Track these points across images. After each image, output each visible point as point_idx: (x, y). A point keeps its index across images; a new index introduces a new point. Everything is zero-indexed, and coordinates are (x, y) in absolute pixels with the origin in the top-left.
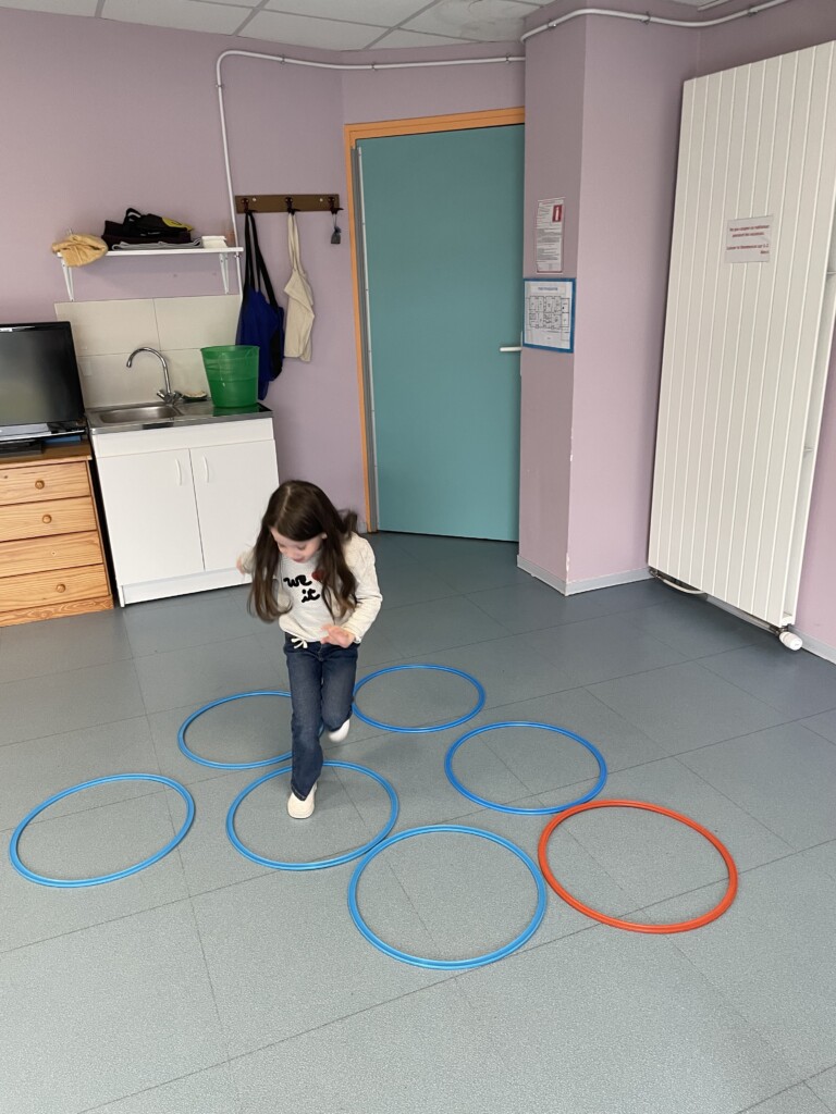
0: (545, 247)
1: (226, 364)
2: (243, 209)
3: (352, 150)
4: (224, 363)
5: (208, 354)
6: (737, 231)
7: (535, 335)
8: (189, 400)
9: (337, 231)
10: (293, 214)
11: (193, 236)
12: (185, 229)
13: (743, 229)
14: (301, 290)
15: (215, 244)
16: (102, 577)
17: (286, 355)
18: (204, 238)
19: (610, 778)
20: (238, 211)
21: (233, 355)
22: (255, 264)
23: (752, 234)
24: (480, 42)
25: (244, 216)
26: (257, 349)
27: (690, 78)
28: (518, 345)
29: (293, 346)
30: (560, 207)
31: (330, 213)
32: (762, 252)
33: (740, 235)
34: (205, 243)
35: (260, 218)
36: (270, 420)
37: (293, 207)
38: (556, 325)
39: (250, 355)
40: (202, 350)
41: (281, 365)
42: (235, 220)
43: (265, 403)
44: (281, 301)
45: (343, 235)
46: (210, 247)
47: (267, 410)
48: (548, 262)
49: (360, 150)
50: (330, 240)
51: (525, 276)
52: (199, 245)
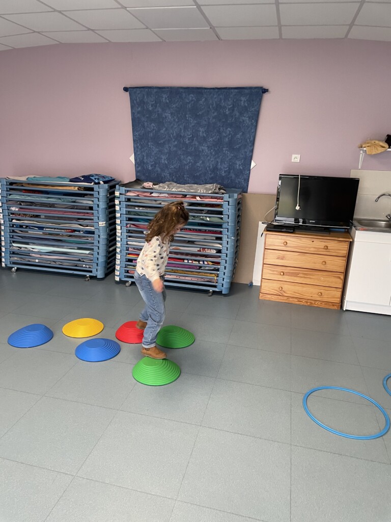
16: (339, 294)
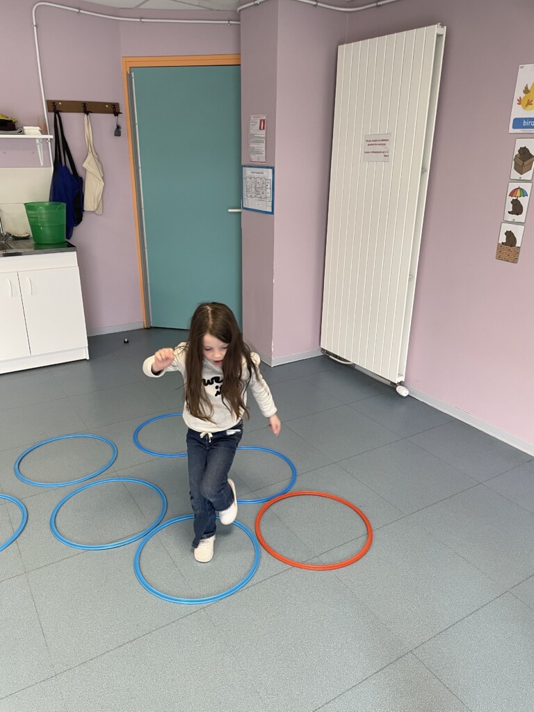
0: (255, 146)
1: (43, 214)
2: (52, 109)
3: (127, 74)
4: (40, 214)
5: (29, 207)
6: (371, 142)
7: (250, 202)
8: (16, 239)
9: (118, 127)
10: (88, 114)
11: (17, 126)
12: (11, 121)
13: (373, 141)
14: (95, 166)
15: (32, 132)
17: (85, 209)
18: (25, 127)
19: (299, 479)
20: (49, 111)
21: (47, 208)
22: (61, 148)
23: (379, 145)
24: (211, 10)
25: (53, 114)
26: (64, 205)
27: (342, 44)
28: (240, 208)
29: (90, 203)
30: (264, 121)
31: (113, 115)
32: (385, 156)
33: (372, 145)
34: (26, 131)
35: (65, 116)
36: (75, 253)
37: (88, 110)
38: (263, 196)
39: (60, 208)
40: (25, 204)
41: (82, 216)
42: (48, 117)
43: (71, 241)
44: (80, 173)
45: (122, 130)
46: (29, 134)
47: (73, 246)
48: (257, 155)
49: (133, 74)
50: (114, 133)
51: (243, 164)
52: (21, 132)
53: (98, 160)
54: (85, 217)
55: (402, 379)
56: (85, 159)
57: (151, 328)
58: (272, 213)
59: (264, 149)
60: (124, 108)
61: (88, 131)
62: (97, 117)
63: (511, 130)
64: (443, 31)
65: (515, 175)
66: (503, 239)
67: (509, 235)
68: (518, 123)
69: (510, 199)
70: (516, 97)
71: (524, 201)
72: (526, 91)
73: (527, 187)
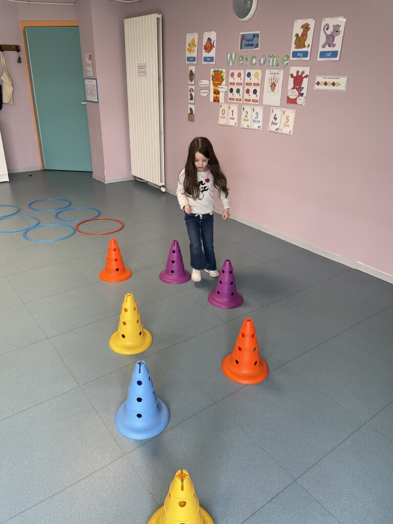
0: (88, 68)
3: (23, 30)
7: (89, 97)
9: (20, 58)
10: (2, 51)
14: (7, 78)
17: (3, 101)
19: (101, 215)
23: (143, 68)
27: (125, 18)
28: (85, 101)
29: (6, 99)
30: (90, 55)
31: (16, 52)
32: (145, 74)
37: (2, 49)
38: (94, 93)
41: (2, 106)
45: (22, 60)
48: (89, 73)
49: (26, 30)
50: (17, 61)
53: (10, 76)
54: (4, 106)
55: (163, 184)
56: (2, 75)
57: (45, 170)
58: (98, 102)
59: (91, 70)
60: (22, 47)
61: (3, 60)
62: (7, 52)
63: (187, 62)
64: (160, 16)
65: (190, 82)
66: (189, 112)
67: (191, 109)
68: (189, 59)
69: (189, 93)
70: (187, 48)
71: (193, 94)
72: (189, 45)
73: (193, 87)
